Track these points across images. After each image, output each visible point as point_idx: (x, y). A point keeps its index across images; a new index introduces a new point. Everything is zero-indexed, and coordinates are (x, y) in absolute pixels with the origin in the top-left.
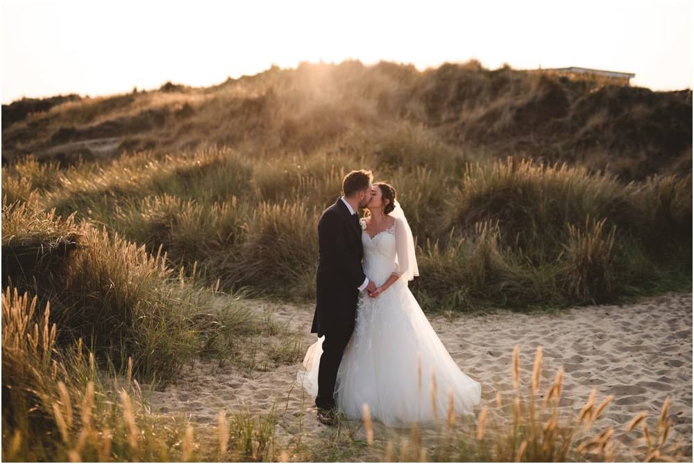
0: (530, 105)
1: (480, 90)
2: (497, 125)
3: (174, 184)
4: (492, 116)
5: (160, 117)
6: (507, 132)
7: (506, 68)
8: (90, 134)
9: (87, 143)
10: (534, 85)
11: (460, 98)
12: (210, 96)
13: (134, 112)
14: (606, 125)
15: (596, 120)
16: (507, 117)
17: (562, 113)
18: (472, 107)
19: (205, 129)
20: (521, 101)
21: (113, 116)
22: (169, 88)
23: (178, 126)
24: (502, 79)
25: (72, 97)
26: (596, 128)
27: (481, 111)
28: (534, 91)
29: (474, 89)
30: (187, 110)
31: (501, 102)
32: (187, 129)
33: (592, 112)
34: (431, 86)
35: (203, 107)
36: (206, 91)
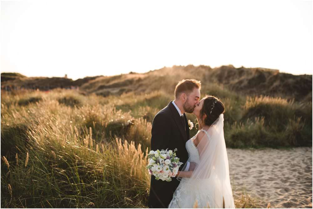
0: (253, 79)
1: (235, 74)
2: (242, 85)
3: (145, 103)
4: (241, 82)
5: (131, 82)
6: (246, 87)
7: (243, 67)
8: (109, 87)
9: (109, 90)
10: (254, 73)
11: (229, 76)
12: (146, 76)
13: (122, 80)
14: (280, 85)
15: (276, 84)
16: (246, 83)
17: (264, 81)
18: (233, 79)
19: (147, 86)
20: (250, 77)
21: (116, 82)
22: (131, 73)
23: (137, 85)
24: (242, 71)
25: (102, 76)
26: (277, 86)
27: (236, 81)
28: (254, 74)
29: (233, 74)
30: (139, 80)
31: (243, 78)
32: (141, 85)
33: (275, 81)
34: (219, 72)
35: (145, 79)
36: (144, 74)
